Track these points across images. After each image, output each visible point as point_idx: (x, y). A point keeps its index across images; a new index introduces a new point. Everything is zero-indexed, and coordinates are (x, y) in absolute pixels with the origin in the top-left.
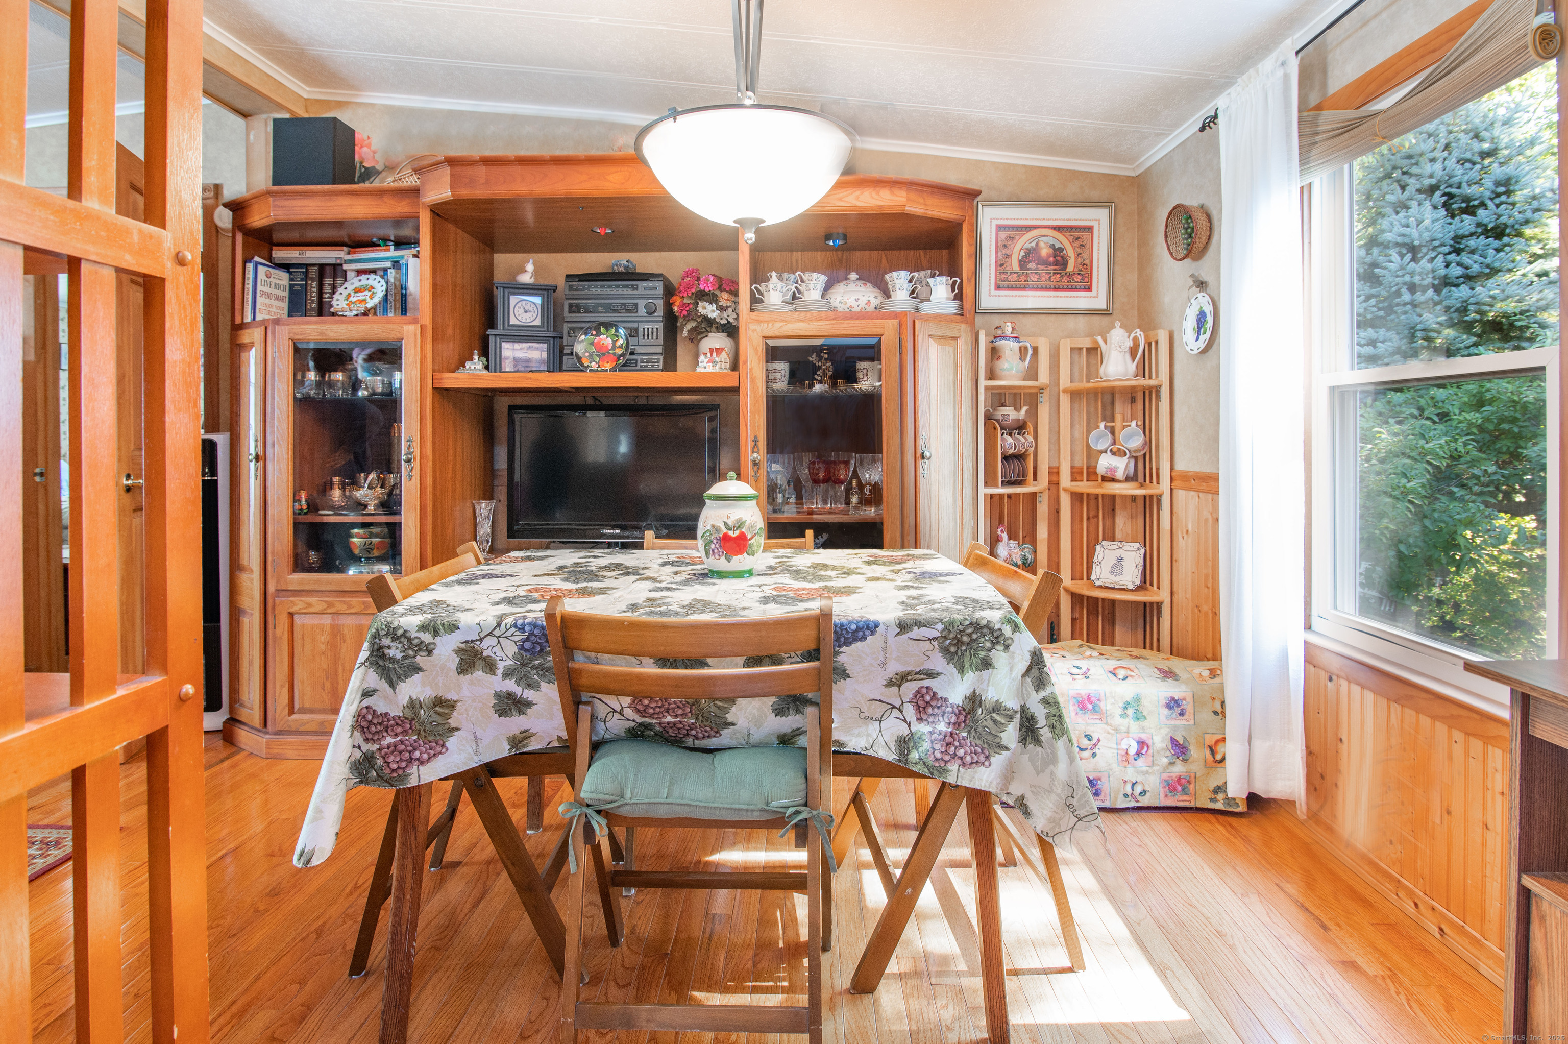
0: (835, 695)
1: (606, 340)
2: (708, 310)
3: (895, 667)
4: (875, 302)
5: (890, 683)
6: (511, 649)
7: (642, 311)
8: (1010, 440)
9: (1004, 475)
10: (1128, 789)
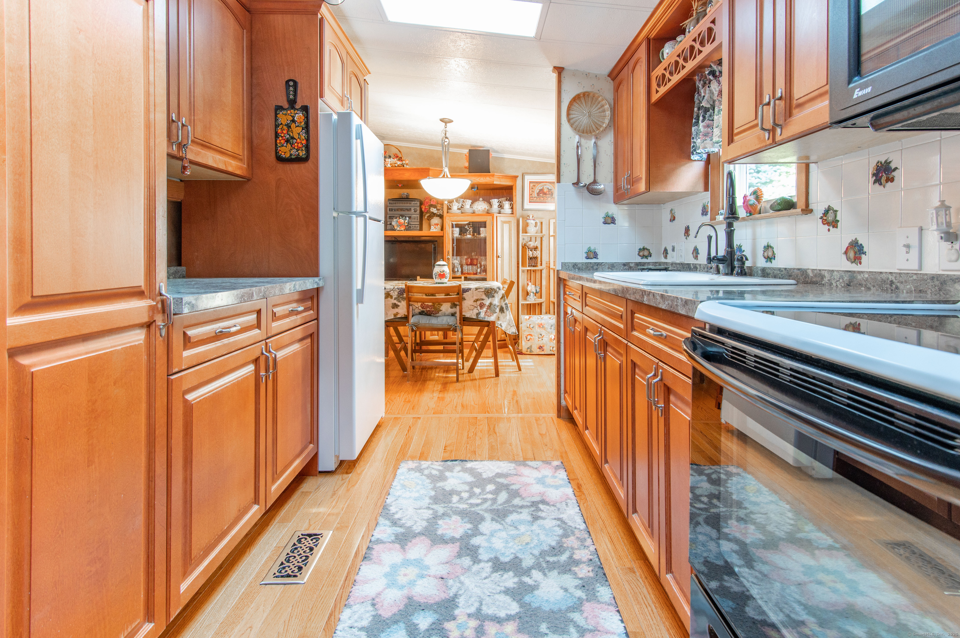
0: (463, 304)
1: (402, 221)
2: (434, 210)
3: (475, 298)
4: (487, 208)
5: (474, 301)
6: (396, 293)
7: (413, 211)
8: (531, 252)
9: (529, 263)
10: (551, 349)
